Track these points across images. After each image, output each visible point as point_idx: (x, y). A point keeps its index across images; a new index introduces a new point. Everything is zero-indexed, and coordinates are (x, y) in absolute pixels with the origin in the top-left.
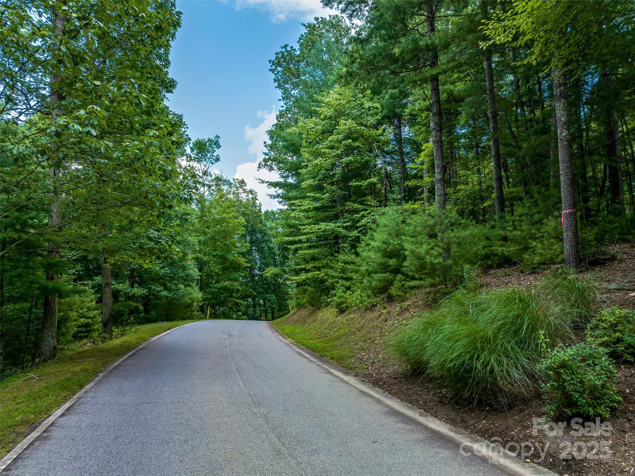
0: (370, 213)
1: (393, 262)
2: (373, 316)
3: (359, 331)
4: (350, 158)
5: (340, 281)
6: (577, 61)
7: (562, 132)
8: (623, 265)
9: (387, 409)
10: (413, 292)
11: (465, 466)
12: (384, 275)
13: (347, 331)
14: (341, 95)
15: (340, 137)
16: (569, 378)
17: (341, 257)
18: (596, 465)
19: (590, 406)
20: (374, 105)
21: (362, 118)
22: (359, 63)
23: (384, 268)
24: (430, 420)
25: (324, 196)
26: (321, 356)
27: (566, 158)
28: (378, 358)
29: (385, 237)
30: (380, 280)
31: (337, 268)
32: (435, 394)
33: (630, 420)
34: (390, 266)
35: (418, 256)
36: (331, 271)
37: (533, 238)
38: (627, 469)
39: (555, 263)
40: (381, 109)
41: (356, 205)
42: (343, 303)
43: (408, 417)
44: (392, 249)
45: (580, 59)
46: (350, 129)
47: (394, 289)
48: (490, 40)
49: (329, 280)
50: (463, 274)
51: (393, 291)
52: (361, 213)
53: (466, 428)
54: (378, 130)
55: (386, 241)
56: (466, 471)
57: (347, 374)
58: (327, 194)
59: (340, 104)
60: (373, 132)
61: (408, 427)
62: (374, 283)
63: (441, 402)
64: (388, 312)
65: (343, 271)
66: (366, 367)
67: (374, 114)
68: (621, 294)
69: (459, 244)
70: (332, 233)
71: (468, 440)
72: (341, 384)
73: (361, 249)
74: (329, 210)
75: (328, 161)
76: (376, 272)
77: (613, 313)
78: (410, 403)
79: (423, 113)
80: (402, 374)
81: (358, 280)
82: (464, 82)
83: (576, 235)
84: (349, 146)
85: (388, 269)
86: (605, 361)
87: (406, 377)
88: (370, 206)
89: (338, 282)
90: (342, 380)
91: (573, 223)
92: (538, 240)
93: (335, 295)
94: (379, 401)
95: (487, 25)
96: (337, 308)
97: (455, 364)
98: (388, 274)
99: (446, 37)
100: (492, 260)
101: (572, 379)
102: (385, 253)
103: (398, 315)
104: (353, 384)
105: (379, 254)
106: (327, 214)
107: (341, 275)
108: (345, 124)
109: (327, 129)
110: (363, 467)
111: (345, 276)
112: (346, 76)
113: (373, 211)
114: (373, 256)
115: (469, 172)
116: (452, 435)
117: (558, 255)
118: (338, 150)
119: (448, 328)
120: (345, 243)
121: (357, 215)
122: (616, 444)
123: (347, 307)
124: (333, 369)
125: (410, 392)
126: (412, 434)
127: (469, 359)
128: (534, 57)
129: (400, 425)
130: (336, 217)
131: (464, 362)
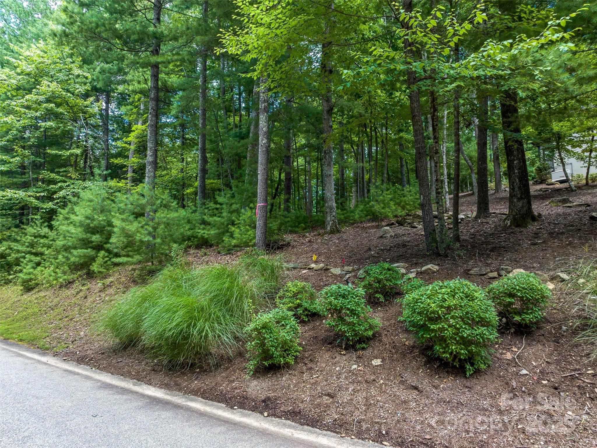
0: (69, 186)
1: (96, 238)
2: (69, 293)
3: (53, 309)
4: (52, 124)
5: (27, 256)
6: (284, 86)
7: (263, 140)
8: (295, 250)
9: (99, 384)
10: (116, 269)
11: (187, 422)
12: (86, 251)
13: (36, 310)
14: (46, 53)
15: (42, 98)
16: (268, 336)
17: (30, 230)
18: (286, 401)
19: (281, 357)
20: (85, 74)
21: (69, 84)
22: (79, 27)
23: (86, 243)
24: (145, 388)
25: (14, 160)
26: (5, 339)
27: (264, 162)
28: (79, 335)
29: (90, 212)
30: (80, 256)
31: (25, 242)
32: (147, 363)
33: (306, 364)
34: (92, 242)
35: (127, 233)
36: (16, 244)
37: (233, 224)
38: (306, 399)
39: (249, 246)
40: (90, 80)
41: (53, 175)
42: (31, 280)
43: (122, 388)
44: (95, 225)
45: (286, 85)
46: (53, 92)
47: (96, 266)
48: (224, 48)
49: (13, 255)
50: (171, 252)
51: (95, 267)
52: (59, 184)
53: (180, 390)
54: (85, 101)
55: (90, 216)
56: (189, 425)
57: (44, 354)
58: (18, 158)
59: (43, 63)
60: (81, 102)
61: (125, 397)
62: (72, 259)
63: (154, 370)
64: (88, 289)
65: (32, 245)
66: (66, 345)
67: (82, 83)
68: (296, 272)
69: (168, 224)
70: (20, 203)
71: (184, 400)
72: (40, 366)
73: (58, 223)
74: (17, 176)
75: (21, 122)
76: (75, 248)
77: (296, 285)
78: (122, 375)
79: (136, 95)
80: (109, 349)
81: (51, 255)
82: (178, 76)
83: (265, 224)
84: (49, 110)
85: (90, 245)
86: (293, 322)
87: (114, 351)
88: (70, 178)
89: (24, 258)
90: (39, 362)
91: (265, 214)
92: (236, 226)
93: (21, 271)
94: (87, 377)
95: (224, 34)
96: (22, 285)
97: (174, 333)
98: (89, 250)
99: (176, 31)
100: (192, 242)
101: (270, 337)
102: (87, 229)
103: (100, 291)
104: (54, 364)
105: (79, 229)
106: (15, 180)
107: (28, 249)
108: (49, 86)
109: (23, 86)
110: (89, 442)
111: (34, 251)
112: (61, 36)
113: (73, 184)
114: (73, 231)
115: (175, 160)
116: (168, 398)
117: (251, 240)
118: (37, 112)
119: (165, 300)
120: (36, 214)
121: (54, 186)
122: (298, 383)
123: (37, 284)
124: (23, 351)
125: (120, 364)
126: (130, 402)
127: (187, 327)
128: (256, 73)
129: (118, 397)
130: (25, 186)
131: (182, 331)
